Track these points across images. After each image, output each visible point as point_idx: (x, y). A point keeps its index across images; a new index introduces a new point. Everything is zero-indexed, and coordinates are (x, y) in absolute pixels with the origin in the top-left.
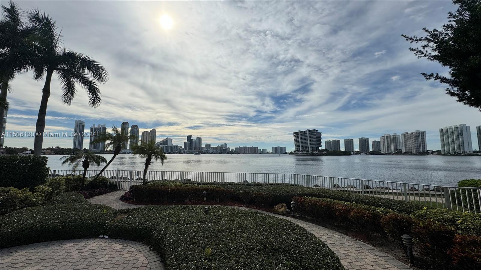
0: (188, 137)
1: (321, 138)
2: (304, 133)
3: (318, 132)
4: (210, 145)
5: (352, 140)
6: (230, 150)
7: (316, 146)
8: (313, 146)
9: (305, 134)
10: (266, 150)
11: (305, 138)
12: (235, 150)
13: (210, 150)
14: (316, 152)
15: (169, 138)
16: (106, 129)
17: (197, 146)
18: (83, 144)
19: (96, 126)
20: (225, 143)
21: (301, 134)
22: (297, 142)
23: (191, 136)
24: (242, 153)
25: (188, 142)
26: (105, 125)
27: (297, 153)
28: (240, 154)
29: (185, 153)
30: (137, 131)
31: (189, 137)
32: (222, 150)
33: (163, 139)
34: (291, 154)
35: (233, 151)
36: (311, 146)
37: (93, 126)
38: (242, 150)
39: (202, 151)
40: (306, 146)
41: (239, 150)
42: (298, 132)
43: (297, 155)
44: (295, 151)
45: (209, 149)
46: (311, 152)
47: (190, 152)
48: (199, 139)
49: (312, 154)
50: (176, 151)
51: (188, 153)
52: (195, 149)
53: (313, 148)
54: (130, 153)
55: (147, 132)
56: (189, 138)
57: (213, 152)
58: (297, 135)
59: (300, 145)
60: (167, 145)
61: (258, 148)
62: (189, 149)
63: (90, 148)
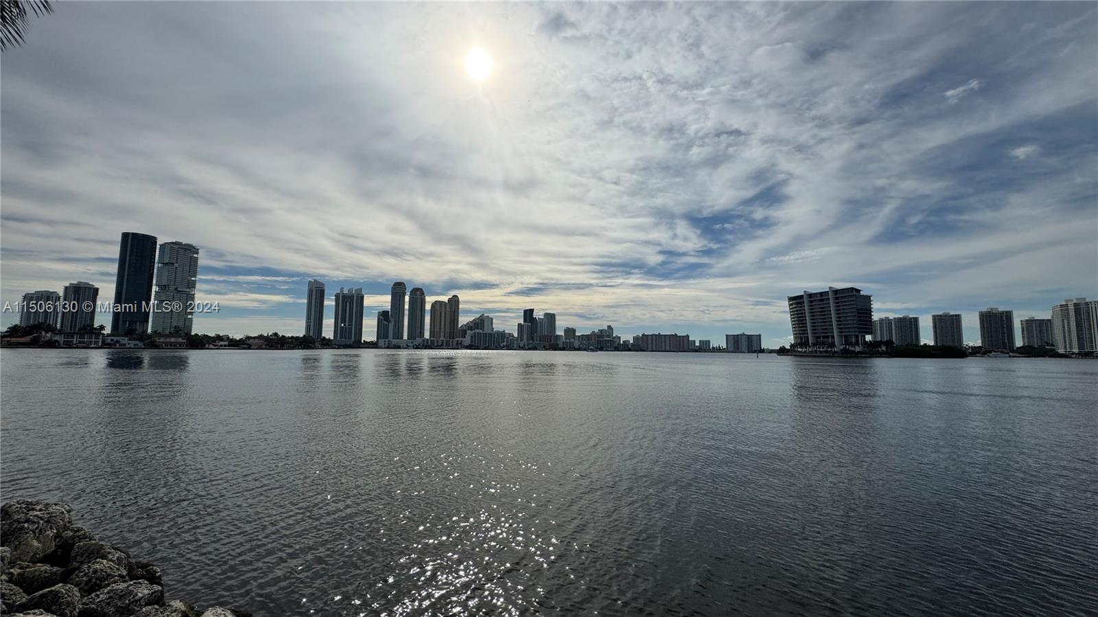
0: (525, 311)
1: (871, 311)
2: (820, 298)
3: (862, 293)
4: (574, 331)
5: (958, 316)
6: (622, 342)
7: (855, 332)
8: (846, 332)
9: (822, 300)
10: (709, 341)
11: (825, 312)
12: (631, 342)
13: (573, 342)
14: (858, 349)
15: (486, 315)
16: (363, 297)
17: (545, 333)
18: (323, 329)
19: (346, 291)
20: (609, 327)
21: (811, 302)
22: (798, 321)
23: (533, 310)
24: (650, 349)
25: (526, 324)
26: (361, 290)
27: (800, 350)
28: (644, 351)
29: (520, 347)
30: (422, 301)
31: (528, 312)
32: (603, 341)
33: (474, 318)
34: (782, 351)
35: (628, 345)
36: (841, 332)
37: (339, 292)
38: (650, 342)
39: (558, 344)
40: (826, 333)
41: (642, 341)
42: (801, 297)
43: (802, 355)
44: (792, 345)
45: (572, 340)
46: (842, 347)
47: (530, 346)
48: (551, 318)
49: (846, 354)
50: (502, 342)
51: (526, 347)
52: (542, 338)
53: (846, 337)
54: (407, 347)
55: (441, 303)
56: (528, 314)
57: (581, 346)
58: (800, 303)
59: (809, 328)
60: (481, 331)
61: (688, 336)
62: (528, 340)
63: (334, 337)
